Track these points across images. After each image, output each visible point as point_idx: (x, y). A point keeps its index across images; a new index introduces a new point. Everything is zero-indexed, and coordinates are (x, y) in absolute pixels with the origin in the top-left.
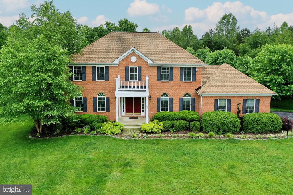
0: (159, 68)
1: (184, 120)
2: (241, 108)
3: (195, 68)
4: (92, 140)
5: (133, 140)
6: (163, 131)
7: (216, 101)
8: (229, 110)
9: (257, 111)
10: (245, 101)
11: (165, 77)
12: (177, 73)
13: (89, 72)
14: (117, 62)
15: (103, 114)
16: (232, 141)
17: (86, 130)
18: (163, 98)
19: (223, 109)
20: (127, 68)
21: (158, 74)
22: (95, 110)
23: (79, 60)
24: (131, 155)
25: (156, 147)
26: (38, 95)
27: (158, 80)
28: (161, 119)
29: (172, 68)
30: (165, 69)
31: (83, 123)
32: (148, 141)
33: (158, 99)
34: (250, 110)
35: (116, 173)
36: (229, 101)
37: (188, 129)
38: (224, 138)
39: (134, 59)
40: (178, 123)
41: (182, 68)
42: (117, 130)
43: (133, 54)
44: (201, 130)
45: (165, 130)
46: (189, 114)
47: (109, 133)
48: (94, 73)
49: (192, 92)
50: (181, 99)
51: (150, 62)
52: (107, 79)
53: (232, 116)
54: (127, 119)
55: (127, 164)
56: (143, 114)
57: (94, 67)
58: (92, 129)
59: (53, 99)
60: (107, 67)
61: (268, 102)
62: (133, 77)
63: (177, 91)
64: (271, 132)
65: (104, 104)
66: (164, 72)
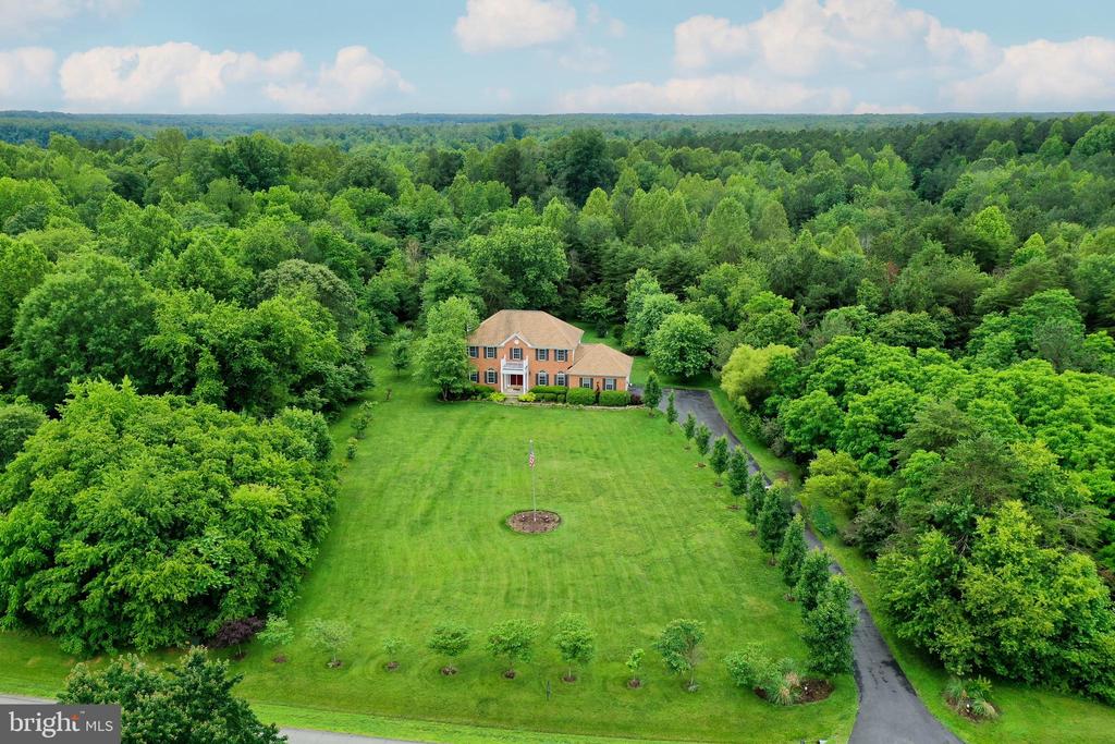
0: (536, 350)
1: (554, 393)
2: (601, 386)
3: (566, 351)
4: (483, 404)
5: (512, 406)
6: (535, 401)
7: (582, 379)
8: (591, 387)
9: (615, 389)
10: (604, 380)
11: (542, 358)
12: (551, 354)
13: (481, 352)
14: (503, 344)
15: (491, 385)
17: (479, 398)
18: (541, 374)
19: (586, 386)
20: (511, 349)
21: (537, 355)
22: (486, 382)
23: (474, 342)
24: (507, 414)
26: (448, 373)
27: (537, 359)
28: (535, 391)
29: (548, 350)
30: (542, 351)
31: (477, 392)
32: (521, 407)
33: (537, 375)
35: (495, 421)
37: (556, 400)
39: (517, 342)
40: (547, 395)
41: (556, 351)
42: (501, 398)
43: (517, 338)
44: (563, 401)
45: (537, 400)
46: (559, 388)
47: (495, 400)
48: (485, 352)
49: (565, 370)
50: (556, 376)
51: (530, 346)
52: (496, 358)
53: (591, 393)
54: (511, 390)
55: (503, 418)
56: (522, 387)
57: (485, 348)
58: (483, 397)
59: (458, 375)
60: (495, 348)
62: (516, 356)
63: (552, 368)
64: (617, 405)
65: (494, 377)
66: (542, 354)
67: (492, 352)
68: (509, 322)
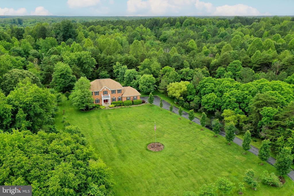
0: (112, 91)
1: (119, 103)
2: (133, 99)
3: (121, 90)
4: (99, 111)
5: (108, 110)
7: (127, 98)
8: (130, 100)
9: (137, 99)
10: (134, 97)
11: (113, 93)
12: (116, 92)
14: (101, 90)
15: (98, 103)
16: (130, 107)
17: (96, 108)
18: (113, 98)
19: (128, 100)
20: (103, 91)
21: (112, 92)
22: (96, 103)
24: (110, 112)
25: (114, 110)
26: (87, 102)
27: (112, 93)
28: (114, 104)
29: (115, 90)
30: (113, 91)
32: (112, 109)
33: (112, 98)
34: (135, 99)
35: (108, 115)
36: (130, 97)
37: (120, 105)
38: (128, 107)
39: (105, 89)
41: (118, 90)
42: (104, 108)
43: (105, 88)
44: (123, 105)
45: (115, 106)
46: (120, 102)
47: (102, 109)
48: (95, 93)
49: (121, 96)
50: (118, 98)
51: (110, 90)
52: (99, 95)
53: (130, 101)
54: (105, 104)
55: (110, 114)
56: (108, 102)
57: (95, 92)
58: (97, 108)
60: (98, 92)
61: (139, 97)
62: (105, 93)
63: (117, 96)
64: (139, 104)
65: (98, 101)
66: (113, 92)
67: (97, 93)
68: (100, 83)
